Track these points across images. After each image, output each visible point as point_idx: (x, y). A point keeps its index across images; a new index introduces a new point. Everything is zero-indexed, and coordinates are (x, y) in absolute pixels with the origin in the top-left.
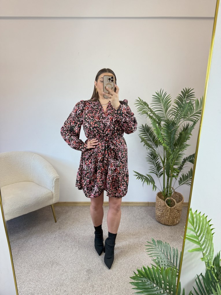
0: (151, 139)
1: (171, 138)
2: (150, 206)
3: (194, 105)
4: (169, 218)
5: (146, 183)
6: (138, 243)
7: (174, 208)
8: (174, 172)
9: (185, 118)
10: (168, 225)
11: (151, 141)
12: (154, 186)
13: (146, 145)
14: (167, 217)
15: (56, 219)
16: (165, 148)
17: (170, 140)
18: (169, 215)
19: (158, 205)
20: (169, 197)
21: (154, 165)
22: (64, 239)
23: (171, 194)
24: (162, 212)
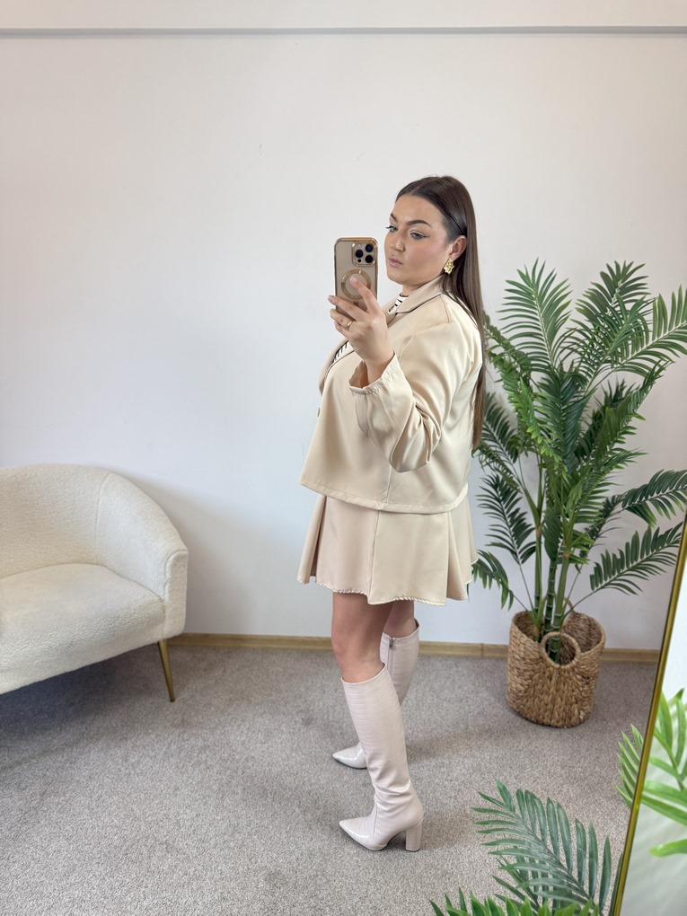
0: (495, 434)
1: (569, 430)
2: (489, 658)
3: (649, 318)
4: (554, 700)
5: (480, 580)
6: (446, 783)
7: (573, 669)
8: (575, 546)
9: (616, 362)
10: (549, 726)
11: (496, 442)
12: (506, 591)
13: (478, 452)
14: (547, 699)
15: (175, 689)
16: (545, 464)
17: (564, 435)
18: (555, 692)
19: (517, 657)
20: (557, 630)
21: (505, 519)
22: (195, 759)
23: (560, 619)
24: (531, 679)
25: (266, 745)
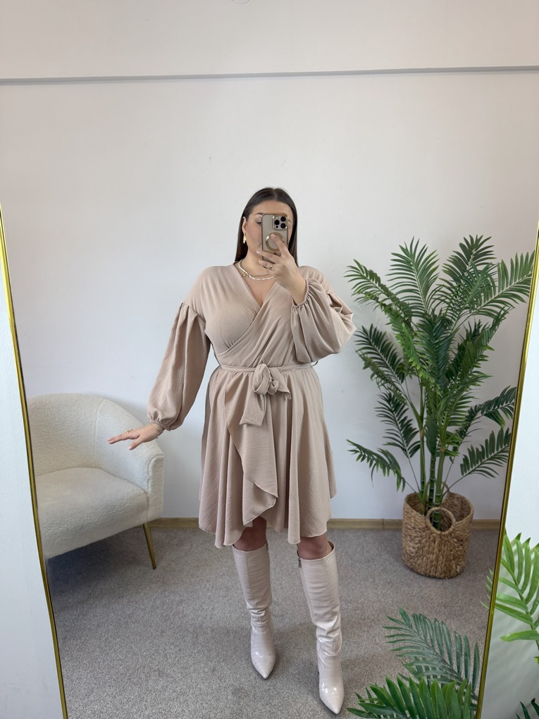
0: (387, 362)
1: (440, 358)
2: (388, 529)
3: (495, 277)
4: (437, 558)
5: (380, 470)
6: (361, 621)
7: (450, 534)
8: (449, 443)
9: (473, 308)
10: (435, 577)
11: (388, 368)
12: (400, 478)
13: (376, 376)
14: (432, 557)
15: (156, 560)
16: (424, 383)
17: (437, 362)
18: (438, 552)
19: (409, 527)
20: (437, 506)
21: (397, 425)
22: (175, 610)
23: (440, 498)
24: (420, 543)
25: (226, 598)
